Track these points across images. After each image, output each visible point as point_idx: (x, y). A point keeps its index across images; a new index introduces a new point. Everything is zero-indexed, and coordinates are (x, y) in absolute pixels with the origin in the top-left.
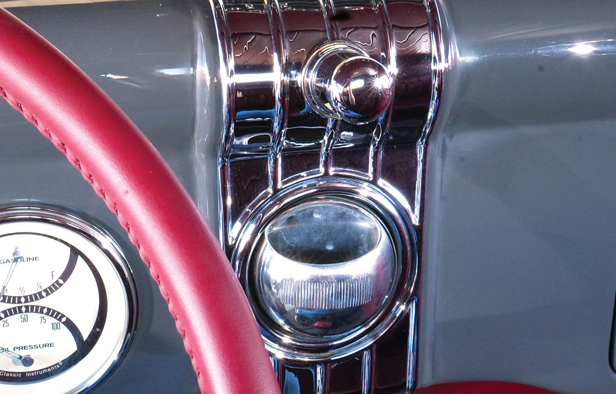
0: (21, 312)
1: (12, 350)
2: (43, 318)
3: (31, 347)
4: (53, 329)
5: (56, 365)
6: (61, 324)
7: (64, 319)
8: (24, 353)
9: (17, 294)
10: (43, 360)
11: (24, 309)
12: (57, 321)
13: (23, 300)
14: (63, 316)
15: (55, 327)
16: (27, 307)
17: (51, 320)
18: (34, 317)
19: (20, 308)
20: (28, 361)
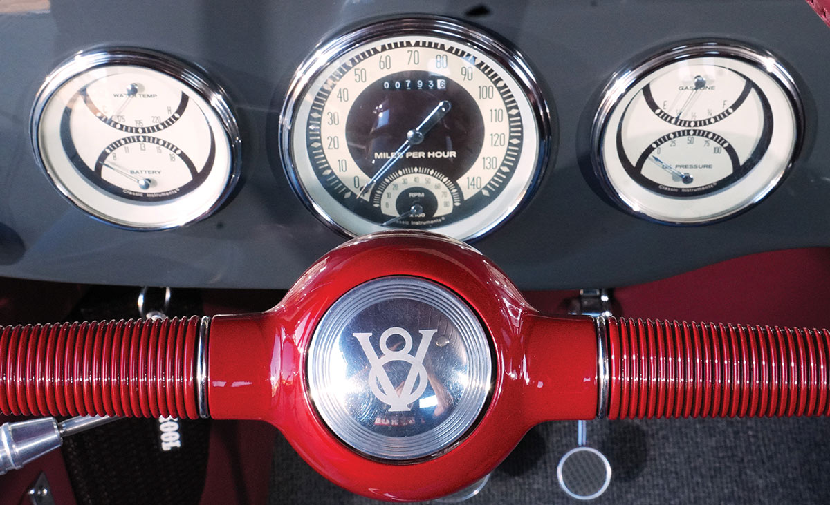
0: (688, 134)
1: (674, 167)
2: (707, 141)
3: (691, 167)
4: (715, 152)
5: (710, 185)
6: (723, 149)
7: (726, 145)
8: (683, 172)
9: (688, 118)
10: (701, 179)
11: (692, 132)
12: (719, 146)
13: (692, 124)
14: (726, 142)
15: (716, 151)
16: (695, 131)
17: (714, 144)
18: (699, 140)
19: (688, 131)
20: (687, 179)
